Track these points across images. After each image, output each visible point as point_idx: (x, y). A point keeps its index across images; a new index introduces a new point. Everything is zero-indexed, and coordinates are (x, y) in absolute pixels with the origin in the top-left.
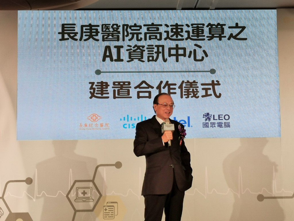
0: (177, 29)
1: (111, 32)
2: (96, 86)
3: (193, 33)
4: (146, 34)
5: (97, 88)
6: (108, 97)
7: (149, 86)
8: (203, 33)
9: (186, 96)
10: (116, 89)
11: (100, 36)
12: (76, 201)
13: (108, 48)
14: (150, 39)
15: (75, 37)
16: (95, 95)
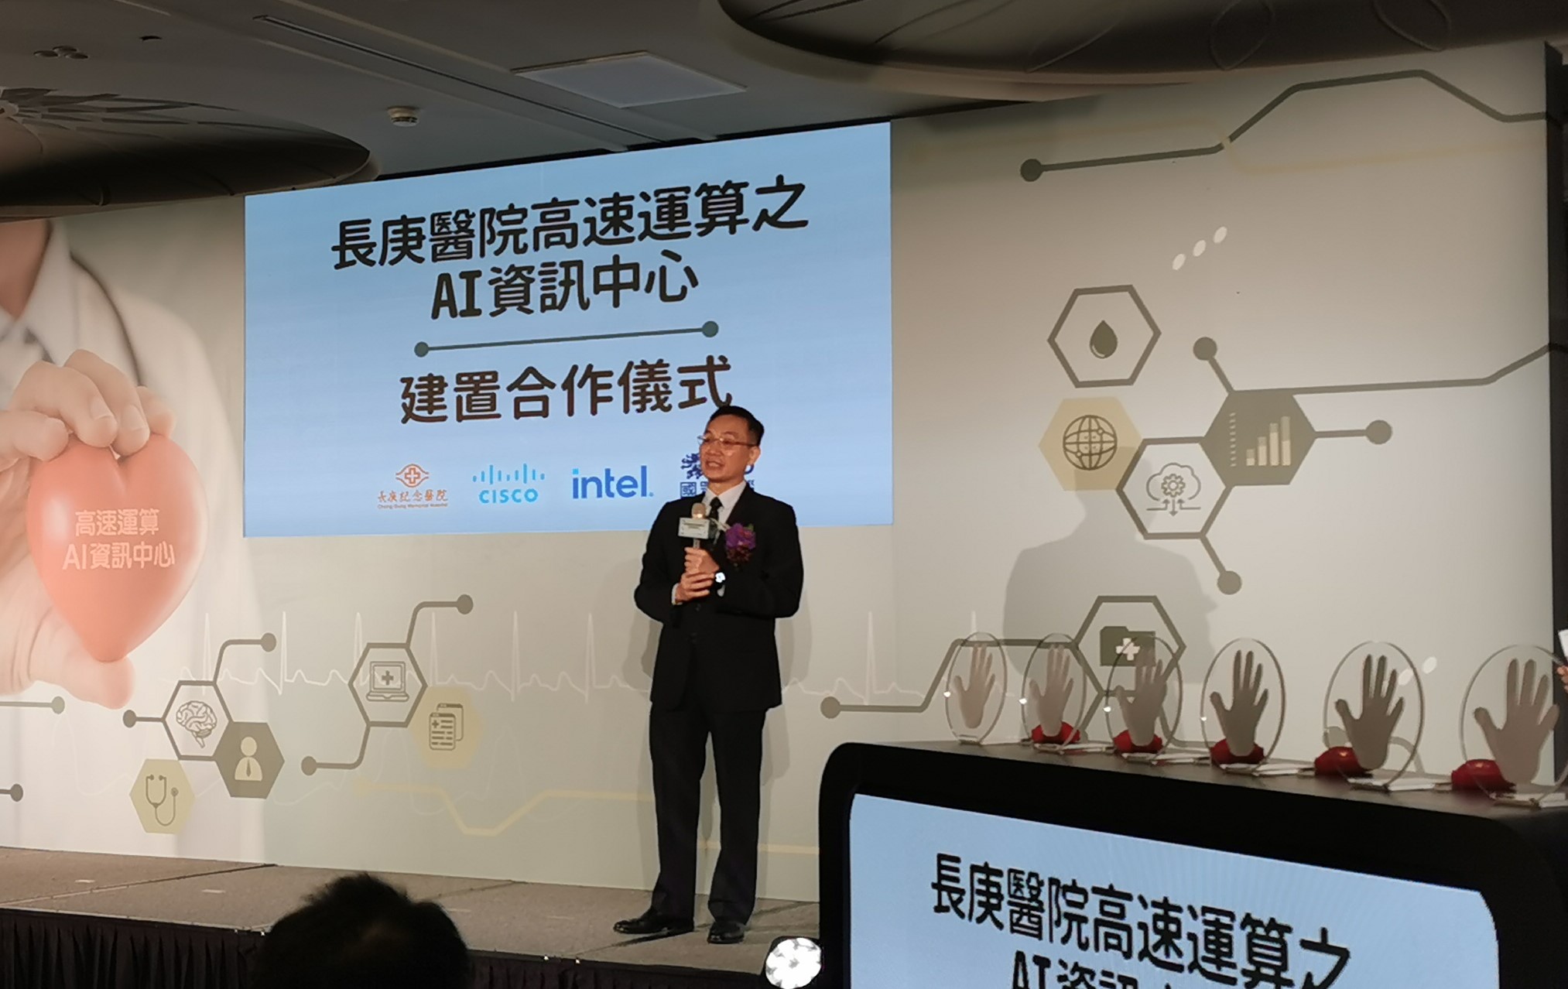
0: (616, 209)
1: (453, 235)
2: (417, 387)
3: (659, 218)
4: (537, 230)
5: (421, 394)
6: (444, 418)
7: (546, 383)
8: (685, 216)
9: (638, 406)
10: (464, 394)
11: (426, 251)
12: (369, 697)
13: (445, 279)
14: (548, 244)
15: (369, 257)
16: (415, 412)
